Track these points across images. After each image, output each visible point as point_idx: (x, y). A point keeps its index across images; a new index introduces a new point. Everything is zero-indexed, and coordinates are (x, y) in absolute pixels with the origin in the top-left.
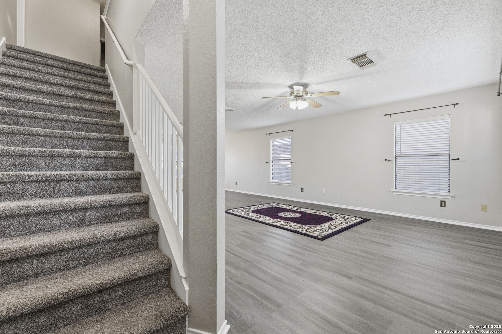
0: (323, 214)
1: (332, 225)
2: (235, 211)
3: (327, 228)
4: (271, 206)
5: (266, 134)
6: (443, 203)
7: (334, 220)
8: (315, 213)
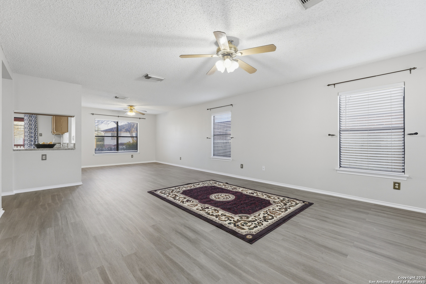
0: (260, 195)
1: (269, 213)
2: (163, 192)
3: (262, 219)
4: (206, 185)
5: (208, 109)
6: (397, 185)
7: (271, 204)
8: (252, 195)
